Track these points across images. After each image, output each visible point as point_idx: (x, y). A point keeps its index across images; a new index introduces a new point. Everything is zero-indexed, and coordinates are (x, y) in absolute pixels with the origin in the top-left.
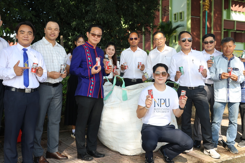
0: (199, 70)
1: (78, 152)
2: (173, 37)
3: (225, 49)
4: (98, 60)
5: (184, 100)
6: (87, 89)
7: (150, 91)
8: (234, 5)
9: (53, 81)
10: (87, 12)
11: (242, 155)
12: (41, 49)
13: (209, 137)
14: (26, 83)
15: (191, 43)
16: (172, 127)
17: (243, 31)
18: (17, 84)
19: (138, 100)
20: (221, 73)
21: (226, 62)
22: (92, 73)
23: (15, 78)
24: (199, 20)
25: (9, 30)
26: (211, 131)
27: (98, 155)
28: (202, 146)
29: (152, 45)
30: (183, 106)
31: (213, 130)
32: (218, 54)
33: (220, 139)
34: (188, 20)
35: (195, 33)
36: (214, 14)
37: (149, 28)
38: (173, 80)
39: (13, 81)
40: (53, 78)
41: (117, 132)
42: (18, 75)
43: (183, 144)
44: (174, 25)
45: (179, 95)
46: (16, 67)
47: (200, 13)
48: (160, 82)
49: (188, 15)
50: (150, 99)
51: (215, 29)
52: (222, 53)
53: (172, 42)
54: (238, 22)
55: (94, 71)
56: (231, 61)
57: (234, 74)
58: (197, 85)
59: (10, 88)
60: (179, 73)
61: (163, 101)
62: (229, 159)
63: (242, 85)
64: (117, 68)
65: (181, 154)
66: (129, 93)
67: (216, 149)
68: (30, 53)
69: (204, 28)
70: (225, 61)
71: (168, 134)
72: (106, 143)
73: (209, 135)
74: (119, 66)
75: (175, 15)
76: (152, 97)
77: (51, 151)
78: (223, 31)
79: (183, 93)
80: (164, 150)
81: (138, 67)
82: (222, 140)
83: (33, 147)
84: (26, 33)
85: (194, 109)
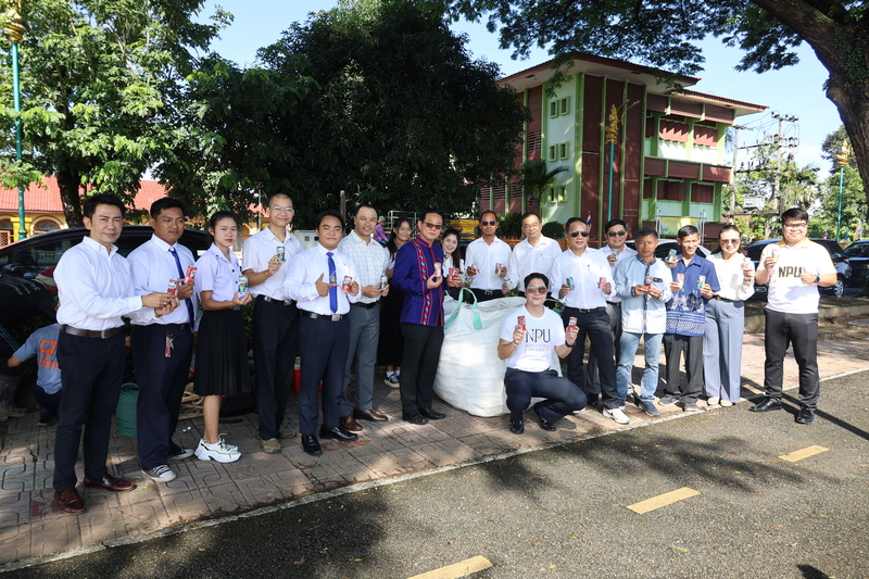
0: (599, 284)
1: (403, 411)
2: (549, 191)
3: (642, 246)
4: (437, 265)
5: (574, 333)
6: (420, 312)
7: (521, 319)
8: (665, 130)
9: (367, 301)
10: (389, 147)
11: (665, 419)
12: (351, 250)
13: (611, 389)
14: (334, 308)
15: (586, 239)
16: (554, 373)
17: (681, 179)
18: (321, 307)
19: (500, 330)
20: (634, 285)
21: (644, 267)
22: (428, 287)
23: (317, 298)
24: (599, 158)
25: (249, 182)
26: (615, 380)
27: (434, 416)
28: (601, 403)
29: (507, 205)
30: (572, 342)
31: (618, 377)
32: (630, 254)
33: (630, 392)
34: (577, 159)
35: (589, 184)
36: (627, 147)
37: (503, 175)
38: (557, 297)
39: (314, 303)
40: (370, 296)
41: (465, 379)
42: (322, 295)
43: (571, 401)
44: (550, 168)
45: (566, 325)
46: (319, 283)
47: (599, 145)
48: (536, 302)
49: (577, 149)
50: (521, 331)
51: (628, 176)
52: (636, 253)
53: (546, 200)
54: (671, 161)
55: (431, 284)
56: (651, 267)
57: (655, 287)
58: (594, 306)
59: (308, 314)
60: (567, 287)
61: (539, 333)
62: (643, 425)
63: (668, 305)
64: (461, 273)
65: (567, 417)
66: (484, 318)
67: (623, 408)
68: (337, 259)
69: (607, 173)
70: (640, 267)
71: (547, 384)
72: (446, 397)
73: (611, 386)
74: (463, 268)
75: (553, 148)
76: (524, 329)
77: (361, 409)
78: (643, 178)
79: (573, 321)
80: (539, 410)
81: (497, 271)
82: (635, 394)
83: (339, 403)
84: (332, 229)
85: (588, 343)
